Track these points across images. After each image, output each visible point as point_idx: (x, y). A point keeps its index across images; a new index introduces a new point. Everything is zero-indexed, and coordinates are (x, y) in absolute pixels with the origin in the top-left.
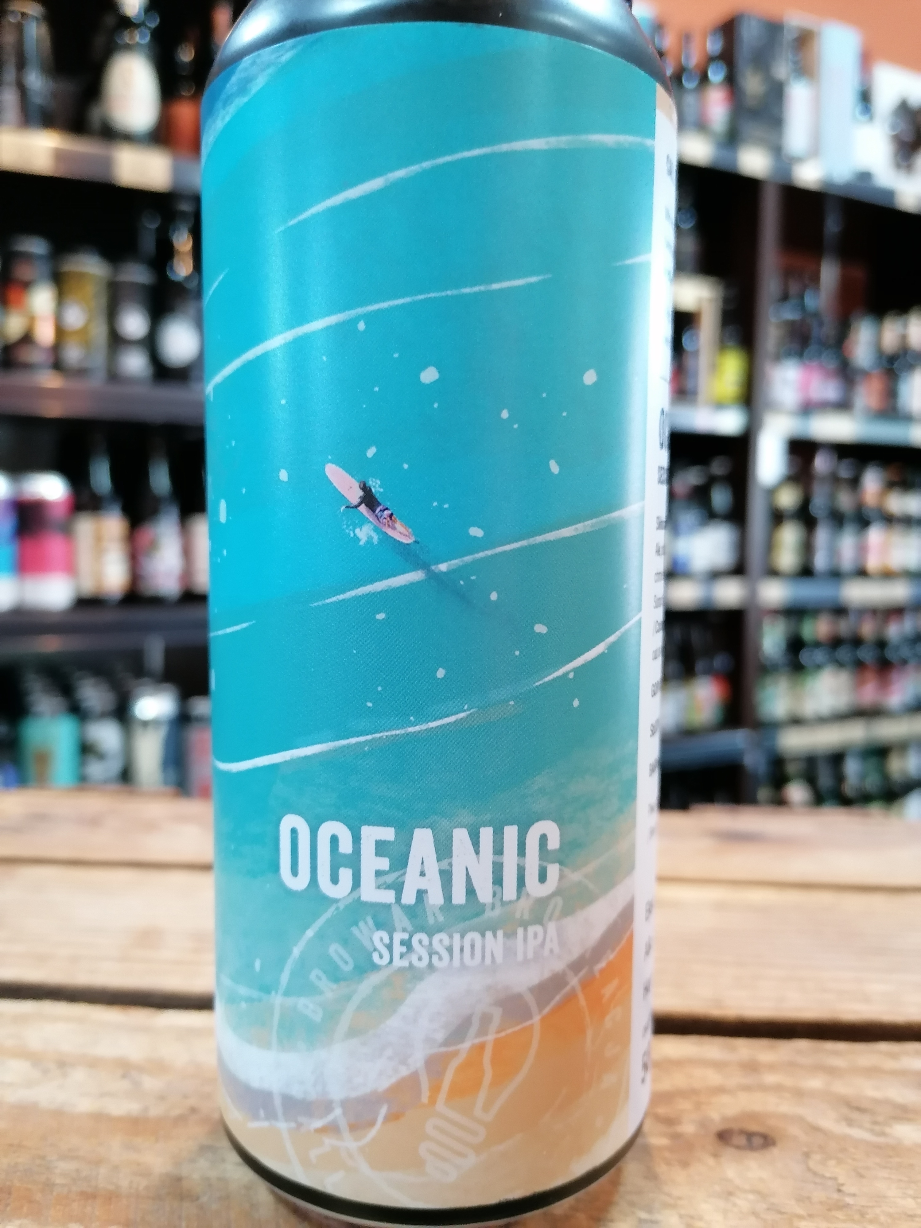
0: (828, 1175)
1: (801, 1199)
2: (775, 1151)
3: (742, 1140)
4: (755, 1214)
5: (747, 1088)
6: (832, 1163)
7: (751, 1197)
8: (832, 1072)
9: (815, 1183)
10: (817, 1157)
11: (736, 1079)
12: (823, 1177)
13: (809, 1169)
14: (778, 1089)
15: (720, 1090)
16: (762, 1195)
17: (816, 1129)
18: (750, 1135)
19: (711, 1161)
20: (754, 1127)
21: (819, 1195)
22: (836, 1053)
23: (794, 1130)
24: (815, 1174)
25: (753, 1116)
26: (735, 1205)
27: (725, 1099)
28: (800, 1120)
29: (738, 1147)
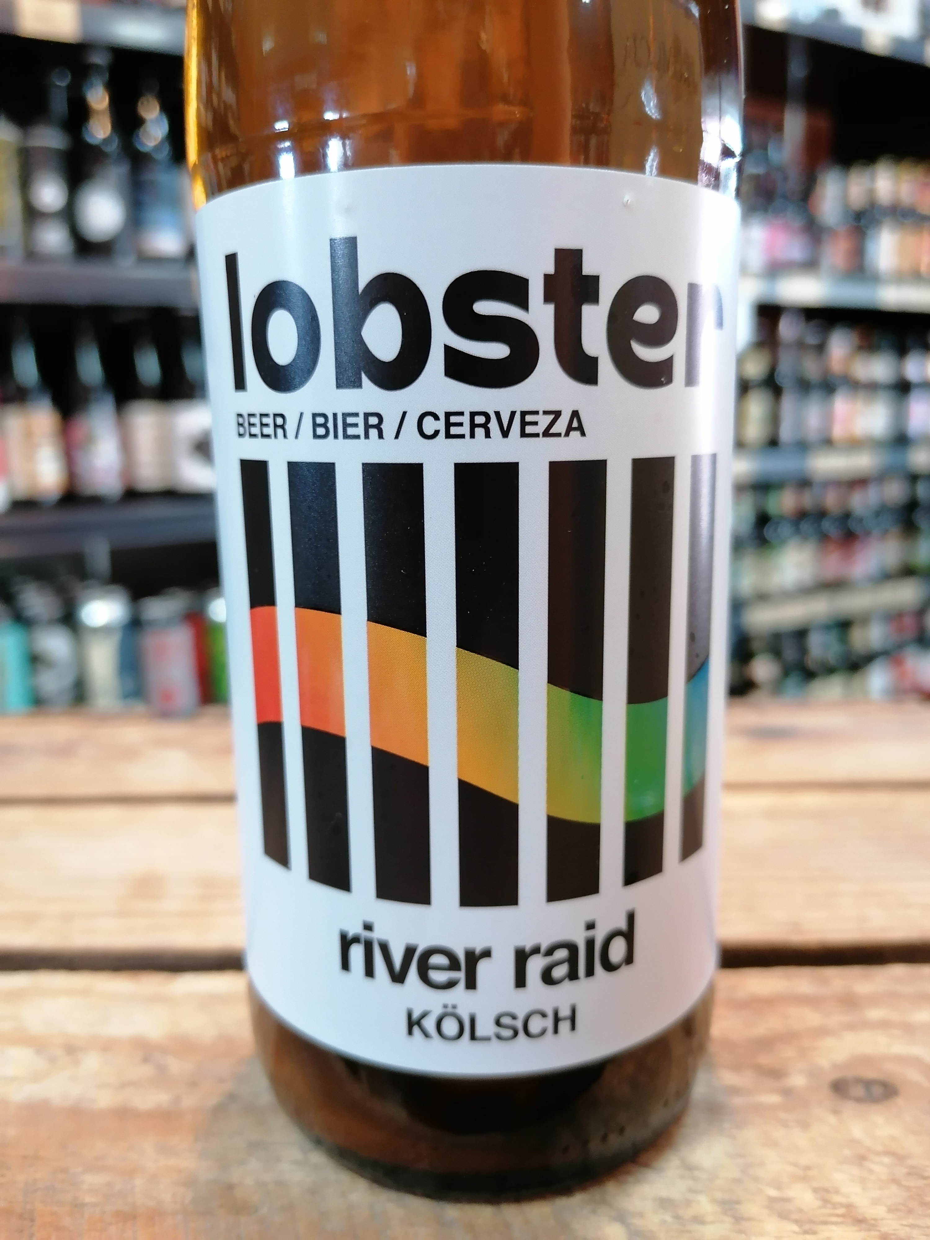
2: (900, 1101)
3: (858, 1091)
5: (852, 1027)
7: (887, 1160)
11: (837, 1018)
14: (885, 1025)
15: (820, 1032)
18: (868, 1084)
19: (832, 1119)
20: (870, 1074)
23: (913, 1075)
25: (866, 1060)
26: (871, 1171)
27: (829, 1042)
28: (915, 1062)
29: (859, 1100)
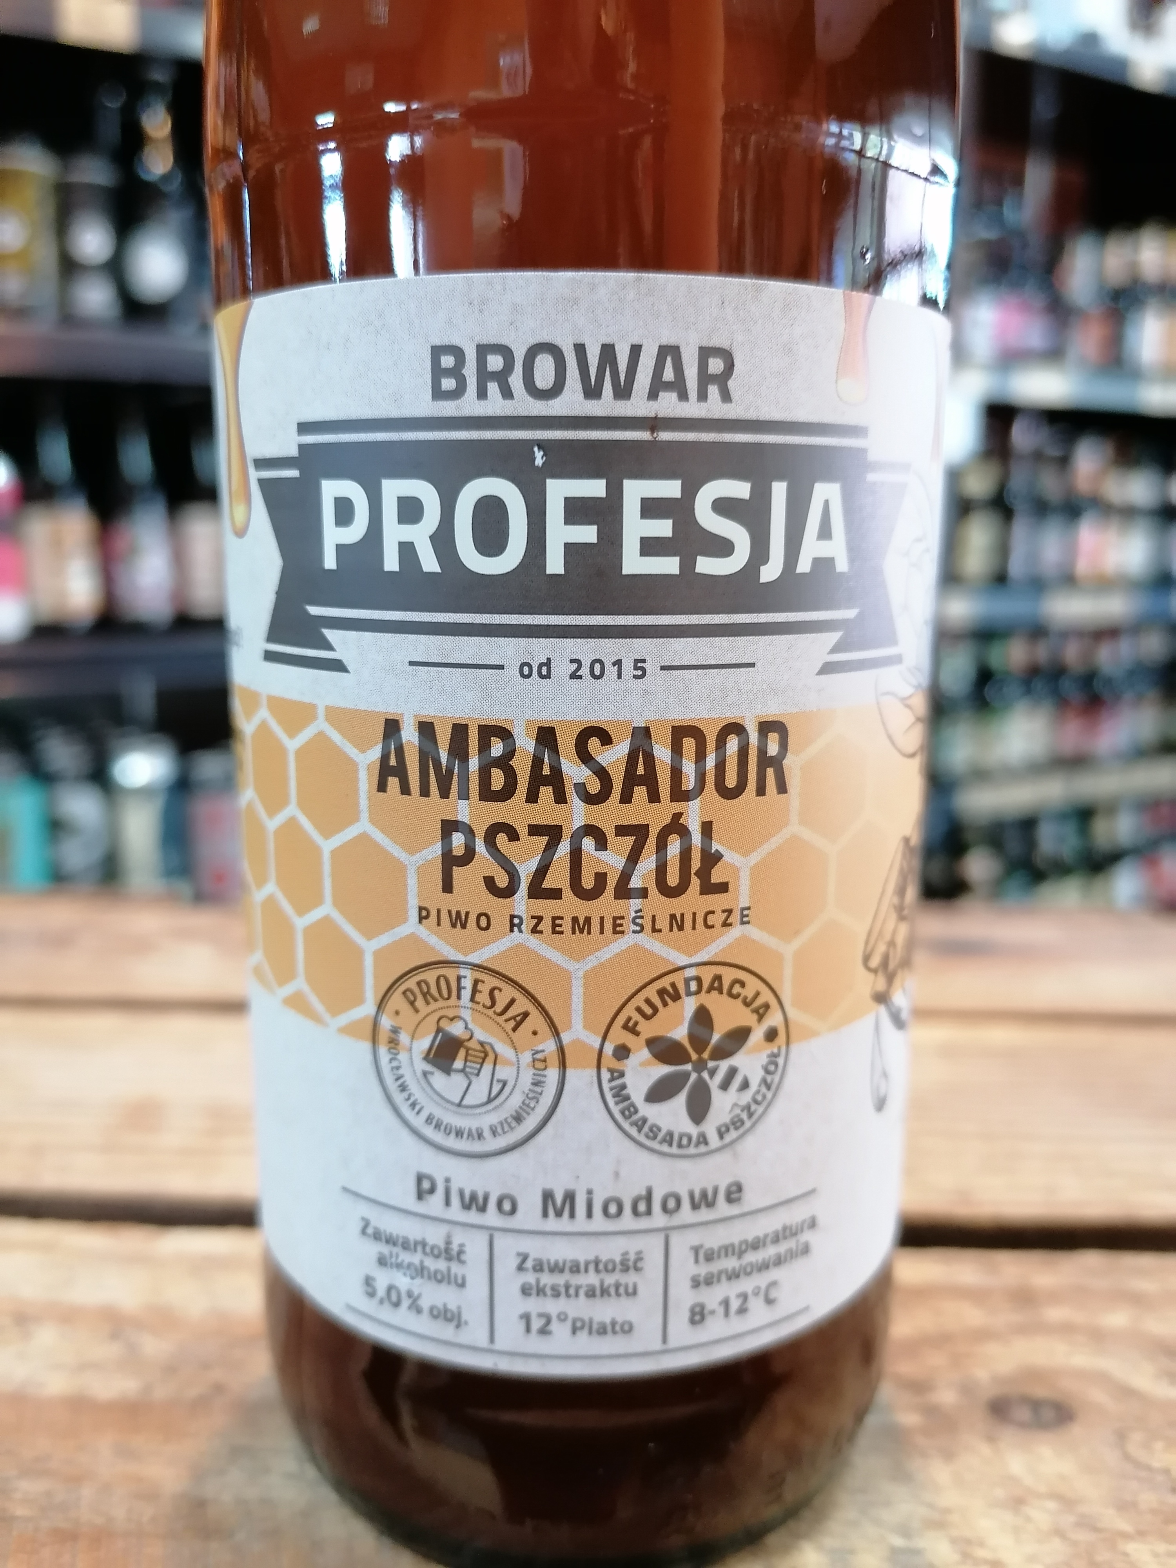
0: (1156, 1464)
1: (1124, 1506)
2: (1076, 1430)
3: (1023, 1414)
4: (1059, 1533)
5: (1024, 1330)
6: (1159, 1445)
7: (1051, 1505)
8: (1137, 1300)
9: (1139, 1479)
10: (1136, 1438)
11: (1005, 1317)
12: (1149, 1468)
13: (1127, 1457)
14: (1066, 1330)
15: (983, 1335)
16: (1067, 1502)
17: (1127, 1392)
18: (1036, 1405)
19: (985, 1450)
20: (1040, 1392)
21: (1148, 1499)
22: (1140, 1271)
23: (1098, 1396)
24: (1138, 1464)
25: (1036, 1374)
26: (1028, 1519)
27: (992, 1349)
28: (1102, 1379)
29: (1022, 1425)
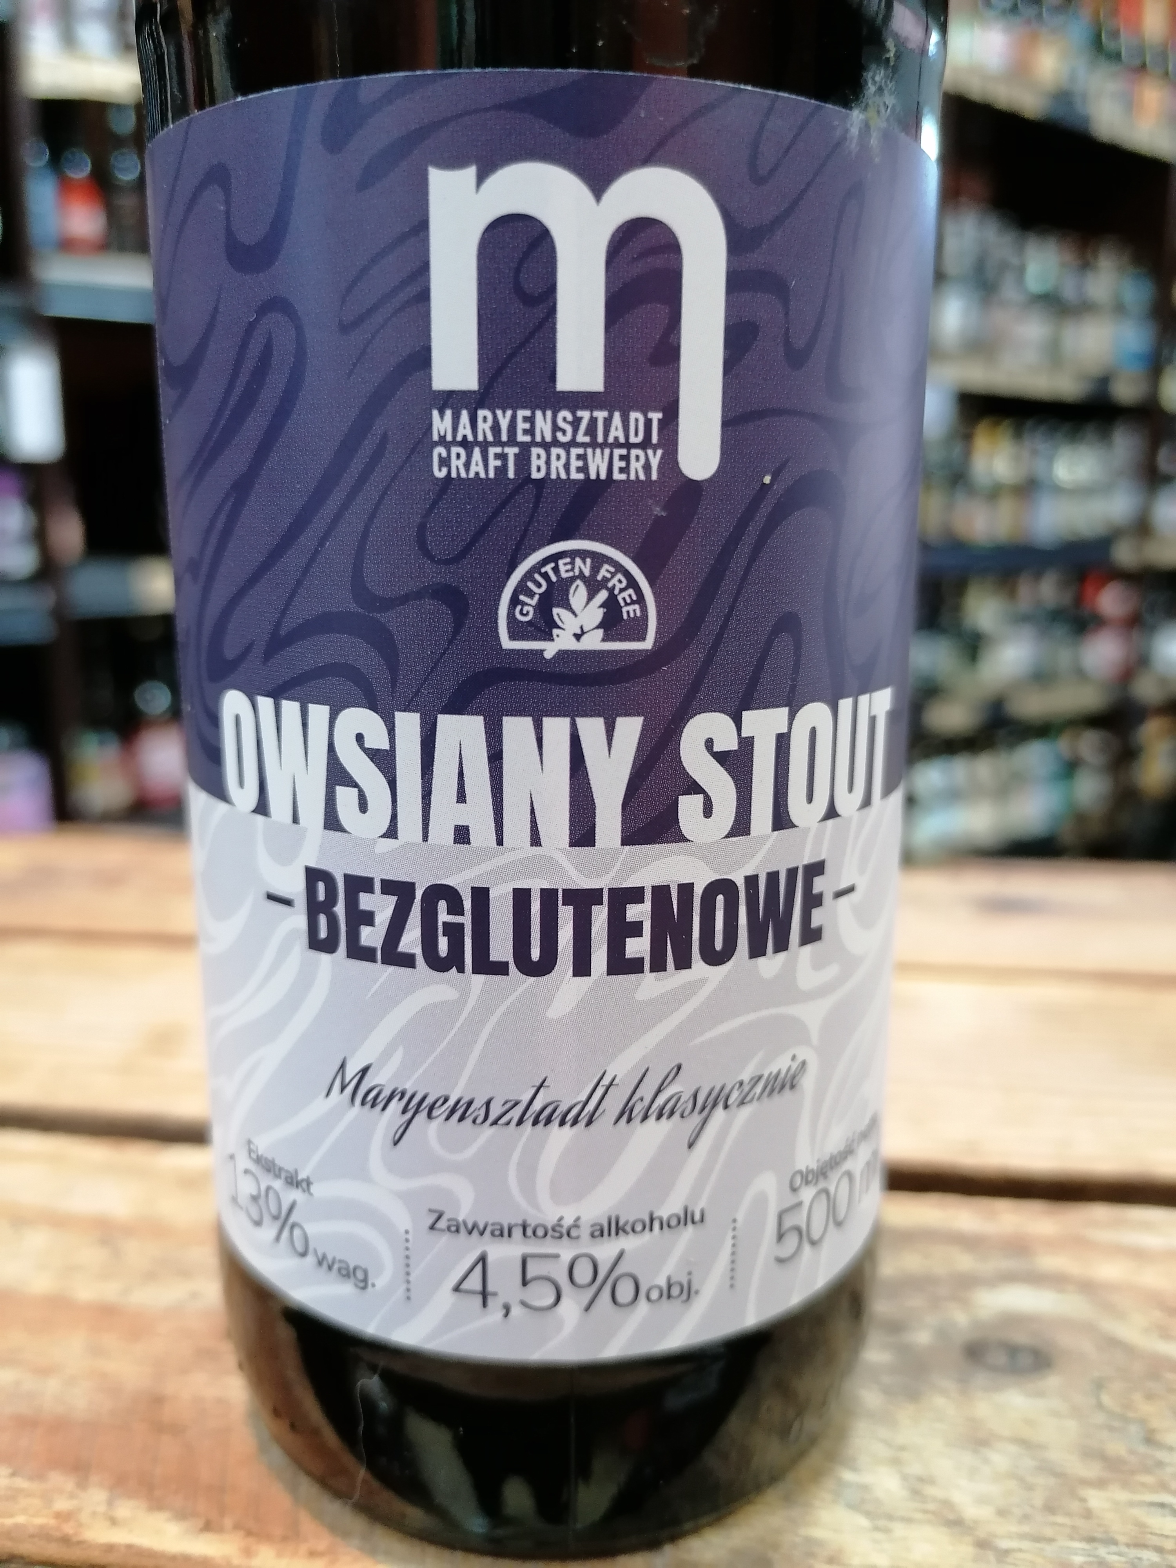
1: (1091, 1454)
2: (1052, 1378)
3: (1000, 1358)
4: (1016, 1476)
5: (1013, 1279)
6: (1140, 1396)
7: (1013, 1449)
9: (1111, 1429)
10: (1114, 1388)
11: (996, 1263)
12: (1124, 1418)
13: (1100, 1406)
14: (1059, 1279)
15: (973, 1280)
16: (1029, 1446)
17: (1113, 1343)
18: (1013, 1350)
19: (953, 1390)
20: (1020, 1338)
21: (1117, 1448)
22: (1147, 1226)
23: (1081, 1345)
24: (1111, 1413)
25: (1019, 1319)
26: (987, 1461)
28: (1090, 1328)
29: (995, 1369)
